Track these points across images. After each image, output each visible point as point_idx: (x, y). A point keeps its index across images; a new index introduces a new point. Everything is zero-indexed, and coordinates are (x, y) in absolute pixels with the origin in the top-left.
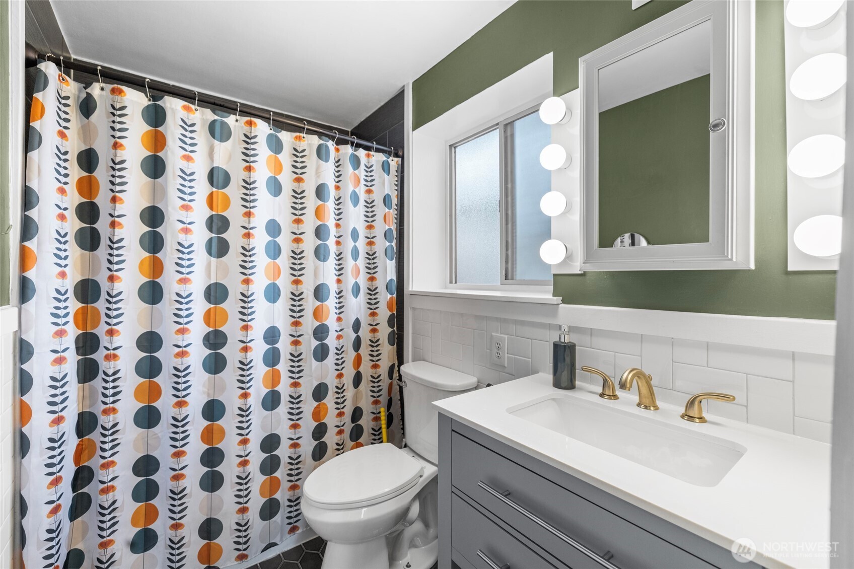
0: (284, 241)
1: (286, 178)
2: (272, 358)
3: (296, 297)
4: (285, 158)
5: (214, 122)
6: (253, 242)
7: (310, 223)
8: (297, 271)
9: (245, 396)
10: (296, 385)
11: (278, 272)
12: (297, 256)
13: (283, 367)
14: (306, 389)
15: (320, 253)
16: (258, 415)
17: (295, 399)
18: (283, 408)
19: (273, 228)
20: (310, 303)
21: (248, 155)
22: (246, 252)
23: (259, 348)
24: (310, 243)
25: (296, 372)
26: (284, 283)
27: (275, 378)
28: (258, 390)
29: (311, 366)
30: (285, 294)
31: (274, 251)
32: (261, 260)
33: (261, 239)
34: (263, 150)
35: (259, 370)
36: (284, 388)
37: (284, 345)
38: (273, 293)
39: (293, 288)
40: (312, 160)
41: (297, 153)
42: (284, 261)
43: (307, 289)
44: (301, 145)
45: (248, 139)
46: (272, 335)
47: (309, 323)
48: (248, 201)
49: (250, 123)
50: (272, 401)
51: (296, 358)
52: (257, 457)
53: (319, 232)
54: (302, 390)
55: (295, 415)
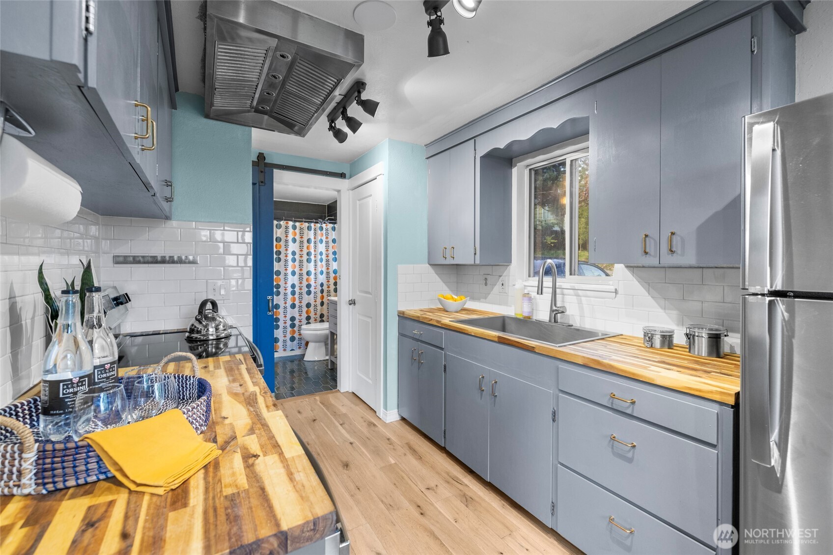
0: (297, 257)
1: (298, 237)
2: (293, 293)
3: (301, 275)
4: (297, 231)
5: (277, 224)
6: (288, 258)
7: (305, 251)
8: (301, 266)
9: (286, 303)
10: (300, 302)
11: (295, 267)
12: (301, 261)
13: (297, 296)
14: (304, 304)
15: (309, 261)
16: (289, 309)
17: (300, 307)
18: (297, 309)
19: (294, 253)
20: (305, 277)
21: (286, 232)
22: (286, 261)
23: (290, 290)
24: (305, 257)
25: (301, 298)
26: (297, 270)
27: (294, 299)
28: (289, 302)
29: (305, 296)
30: (297, 274)
31: (294, 260)
32: (290, 263)
33: (290, 257)
34: (291, 230)
35: (290, 296)
36: (297, 303)
37: (297, 289)
38: (294, 273)
39: (300, 272)
40: (306, 231)
41: (301, 229)
42: (297, 263)
43: (304, 272)
44: (303, 226)
45: (287, 228)
46: (293, 286)
47: (305, 283)
48: (286, 246)
49: (287, 223)
50: (293, 306)
51: (301, 294)
52: (289, 323)
53: (309, 254)
54: (302, 304)
55: (300, 312)
